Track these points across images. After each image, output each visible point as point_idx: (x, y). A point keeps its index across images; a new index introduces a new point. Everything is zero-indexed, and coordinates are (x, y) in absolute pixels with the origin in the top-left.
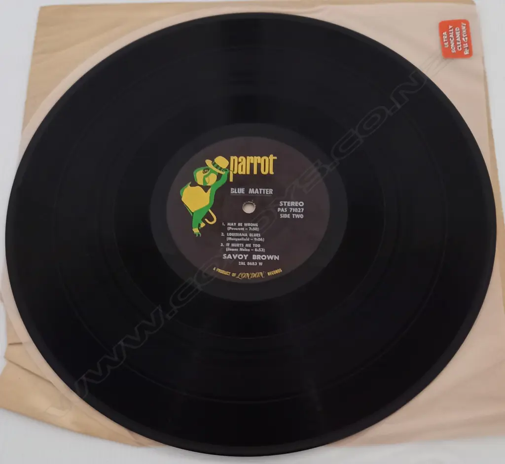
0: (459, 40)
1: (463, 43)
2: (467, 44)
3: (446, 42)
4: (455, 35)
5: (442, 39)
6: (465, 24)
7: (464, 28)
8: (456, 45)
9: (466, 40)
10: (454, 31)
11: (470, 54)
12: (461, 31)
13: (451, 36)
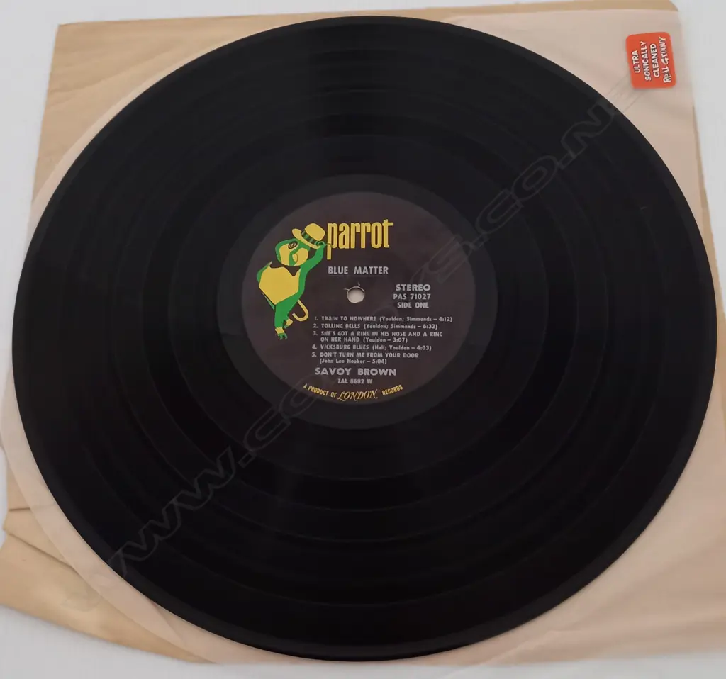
0: (656, 62)
1: (661, 66)
2: (667, 68)
3: (636, 65)
4: (650, 56)
5: (630, 61)
6: (665, 39)
7: (662, 44)
8: (651, 70)
9: (666, 62)
10: (649, 49)
11: (673, 82)
12: (658, 48)
13: (645, 56)
